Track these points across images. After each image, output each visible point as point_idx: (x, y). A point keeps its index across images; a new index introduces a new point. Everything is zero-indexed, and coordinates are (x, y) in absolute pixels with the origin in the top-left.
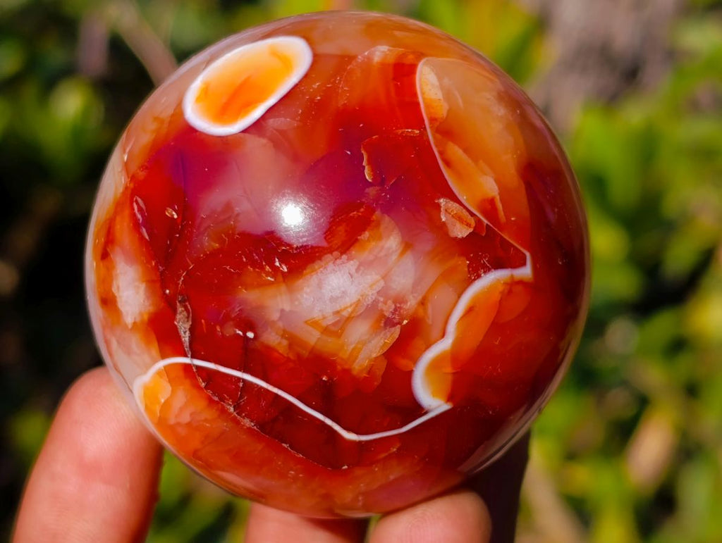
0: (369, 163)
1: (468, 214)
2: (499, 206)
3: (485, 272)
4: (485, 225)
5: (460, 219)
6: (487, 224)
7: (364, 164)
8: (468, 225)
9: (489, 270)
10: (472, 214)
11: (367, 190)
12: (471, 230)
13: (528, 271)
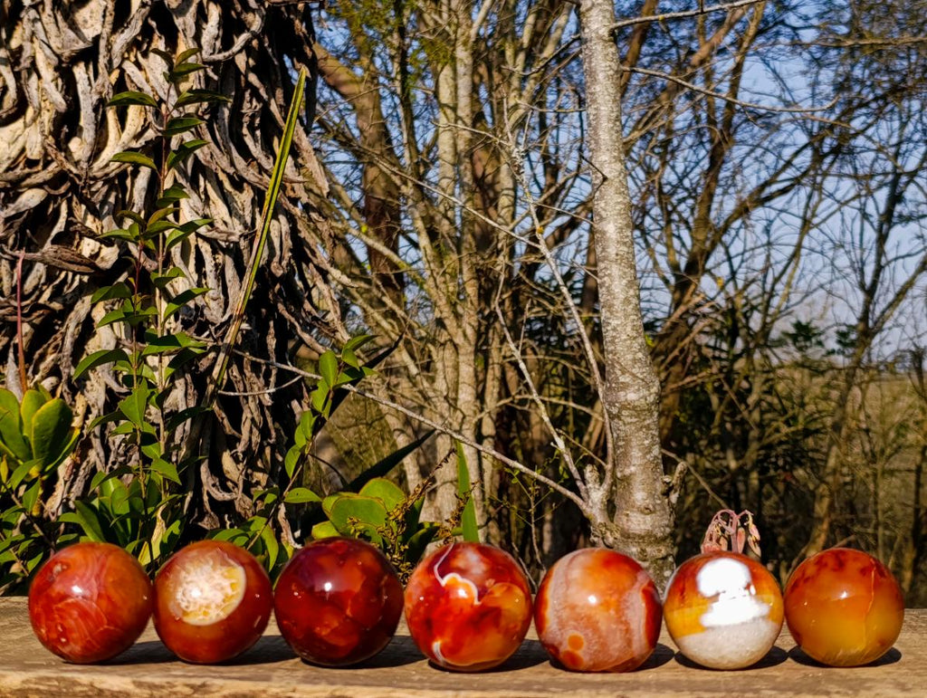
2: (493, 596)
4: (488, 590)
5: (490, 584)
8: (488, 586)
9: (477, 589)
10: (490, 587)
13: (477, 603)
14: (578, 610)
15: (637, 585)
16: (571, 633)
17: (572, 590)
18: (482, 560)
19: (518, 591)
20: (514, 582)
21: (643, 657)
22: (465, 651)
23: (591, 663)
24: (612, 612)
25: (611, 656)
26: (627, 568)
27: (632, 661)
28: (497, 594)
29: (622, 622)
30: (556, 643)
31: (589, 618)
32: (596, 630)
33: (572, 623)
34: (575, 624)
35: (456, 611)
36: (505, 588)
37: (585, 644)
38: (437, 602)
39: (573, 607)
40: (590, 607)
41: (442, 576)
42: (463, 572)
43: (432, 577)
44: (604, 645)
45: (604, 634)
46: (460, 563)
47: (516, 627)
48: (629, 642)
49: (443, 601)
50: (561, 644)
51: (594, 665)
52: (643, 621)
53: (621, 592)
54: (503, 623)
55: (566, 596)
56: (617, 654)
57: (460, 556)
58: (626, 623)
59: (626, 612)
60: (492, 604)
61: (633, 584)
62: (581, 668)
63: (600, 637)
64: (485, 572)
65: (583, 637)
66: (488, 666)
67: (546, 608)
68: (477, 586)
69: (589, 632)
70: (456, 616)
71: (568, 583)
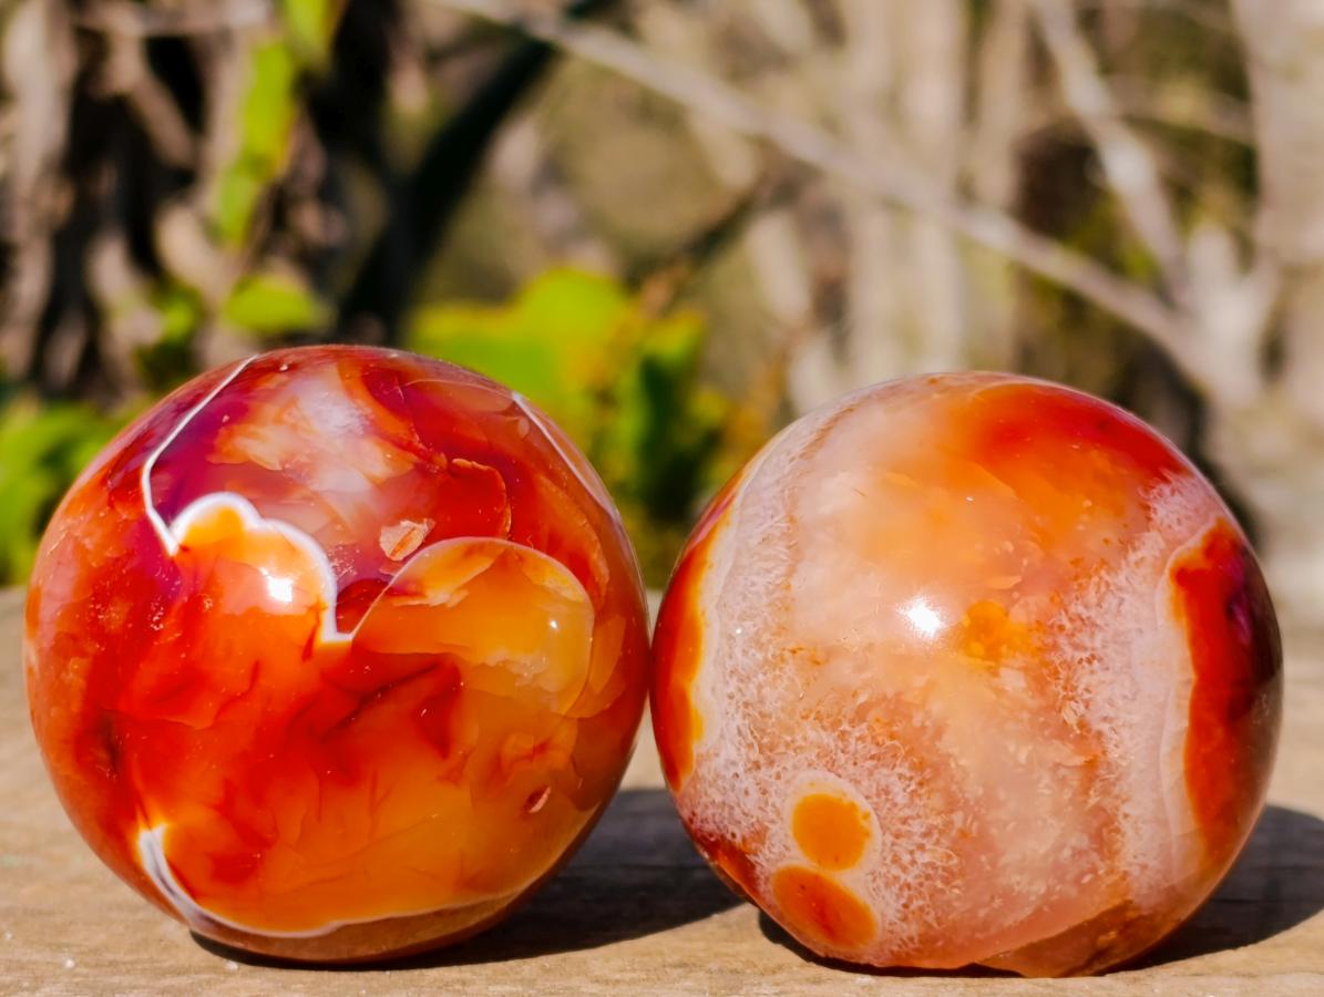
0: (474, 468)
1: (408, 553)
2: (416, 602)
3: (334, 567)
4: (392, 574)
5: (402, 544)
6: (392, 577)
7: (475, 463)
8: (394, 553)
9: (337, 573)
10: (406, 559)
11: (443, 455)
12: (388, 554)
13: (330, 636)
14: (844, 671)
15: (1150, 545)
16: (805, 781)
17: (816, 575)
18: (376, 431)
19: (558, 578)
20: (534, 531)
21: (1175, 897)
22: (286, 869)
23: (913, 929)
24: (1013, 680)
25: (1010, 898)
26: (1099, 459)
27: (1121, 918)
28: (440, 594)
29: (1062, 731)
30: (738, 833)
31: (896, 708)
32: (928, 769)
33: (812, 733)
34: (828, 739)
35: (231, 674)
36: (483, 564)
37: (877, 840)
38: (139, 635)
39: (817, 659)
40: (908, 657)
41: (169, 510)
42: (269, 487)
43: (125, 514)
44: (972, 846)
45: (974, 790)
46: (261, 443)
47: (542, 748)
48: (1103, 832)
49: (166, 627)
50: (760, 835)
51: (927, 940)
52: (1176, 724)
53: (1068, 580)
54: (472, 731)
55: (784, 603)
56: (1040, 888)
57: (270, 410)
58: (1085, 736)
59: (1084, 679)
60: (411, 644)
61: (1127, 544)
62: (867, 953)
63: (952, 805)
64: (382, 487)
65: (865, 806)
66: (426, 935)
67: (691, 663)
68: (336, 555)
69: (897, 781)
70: (231, 702)
71: (796, 540)
